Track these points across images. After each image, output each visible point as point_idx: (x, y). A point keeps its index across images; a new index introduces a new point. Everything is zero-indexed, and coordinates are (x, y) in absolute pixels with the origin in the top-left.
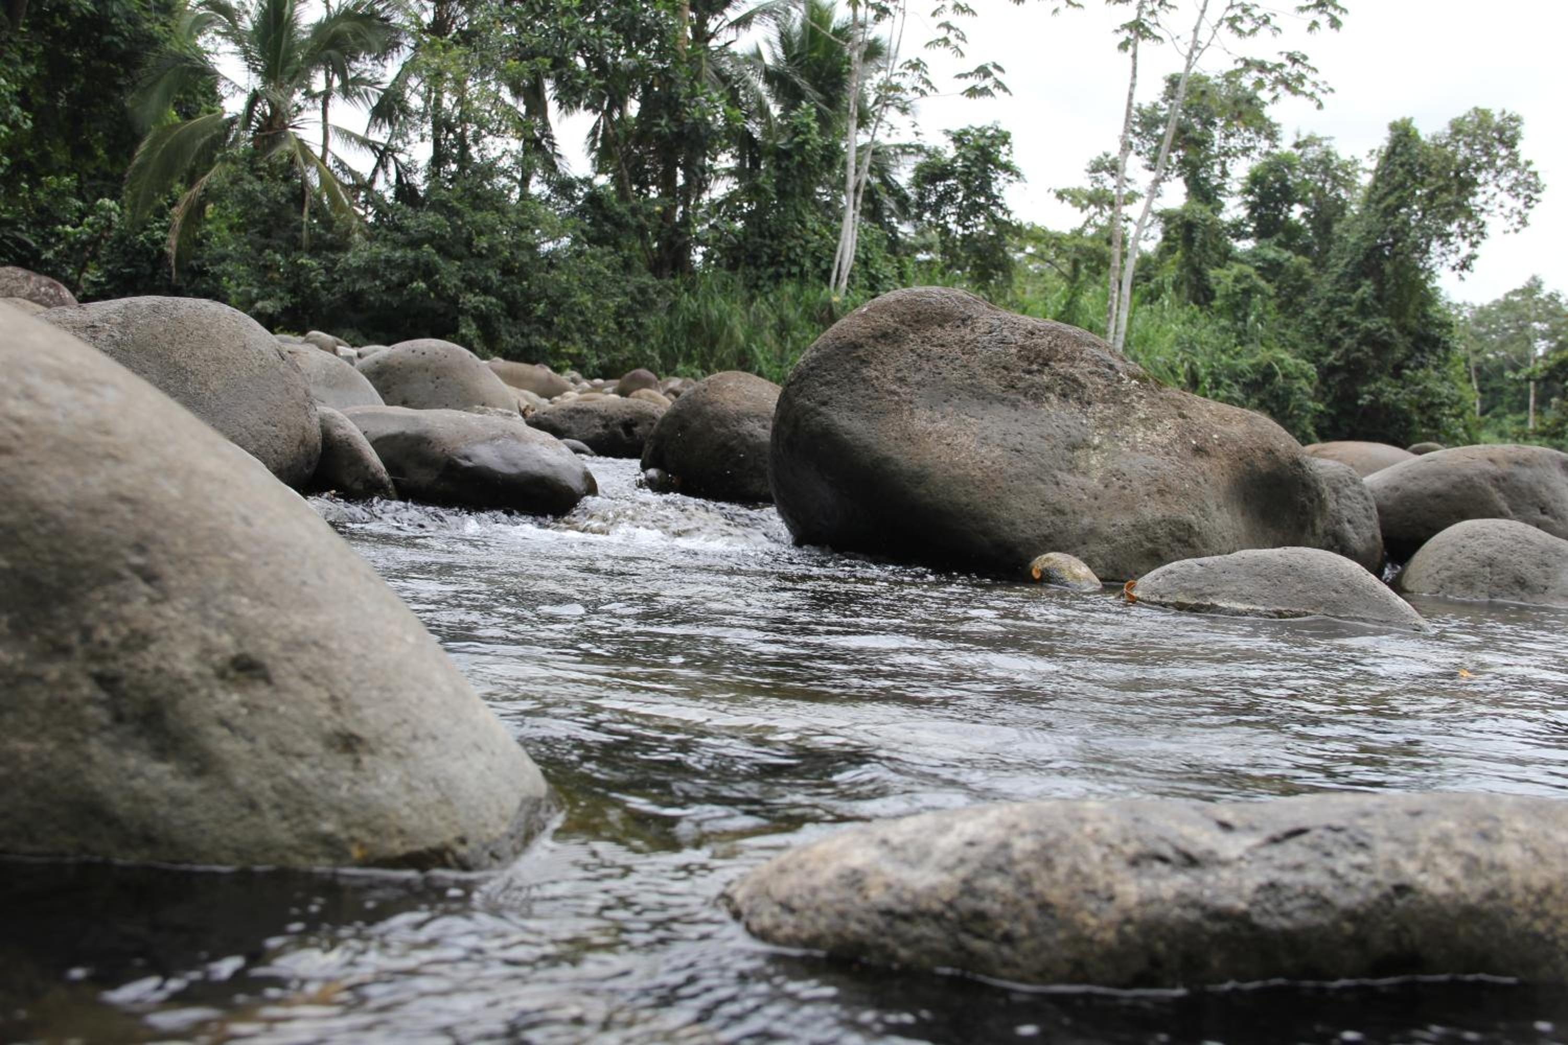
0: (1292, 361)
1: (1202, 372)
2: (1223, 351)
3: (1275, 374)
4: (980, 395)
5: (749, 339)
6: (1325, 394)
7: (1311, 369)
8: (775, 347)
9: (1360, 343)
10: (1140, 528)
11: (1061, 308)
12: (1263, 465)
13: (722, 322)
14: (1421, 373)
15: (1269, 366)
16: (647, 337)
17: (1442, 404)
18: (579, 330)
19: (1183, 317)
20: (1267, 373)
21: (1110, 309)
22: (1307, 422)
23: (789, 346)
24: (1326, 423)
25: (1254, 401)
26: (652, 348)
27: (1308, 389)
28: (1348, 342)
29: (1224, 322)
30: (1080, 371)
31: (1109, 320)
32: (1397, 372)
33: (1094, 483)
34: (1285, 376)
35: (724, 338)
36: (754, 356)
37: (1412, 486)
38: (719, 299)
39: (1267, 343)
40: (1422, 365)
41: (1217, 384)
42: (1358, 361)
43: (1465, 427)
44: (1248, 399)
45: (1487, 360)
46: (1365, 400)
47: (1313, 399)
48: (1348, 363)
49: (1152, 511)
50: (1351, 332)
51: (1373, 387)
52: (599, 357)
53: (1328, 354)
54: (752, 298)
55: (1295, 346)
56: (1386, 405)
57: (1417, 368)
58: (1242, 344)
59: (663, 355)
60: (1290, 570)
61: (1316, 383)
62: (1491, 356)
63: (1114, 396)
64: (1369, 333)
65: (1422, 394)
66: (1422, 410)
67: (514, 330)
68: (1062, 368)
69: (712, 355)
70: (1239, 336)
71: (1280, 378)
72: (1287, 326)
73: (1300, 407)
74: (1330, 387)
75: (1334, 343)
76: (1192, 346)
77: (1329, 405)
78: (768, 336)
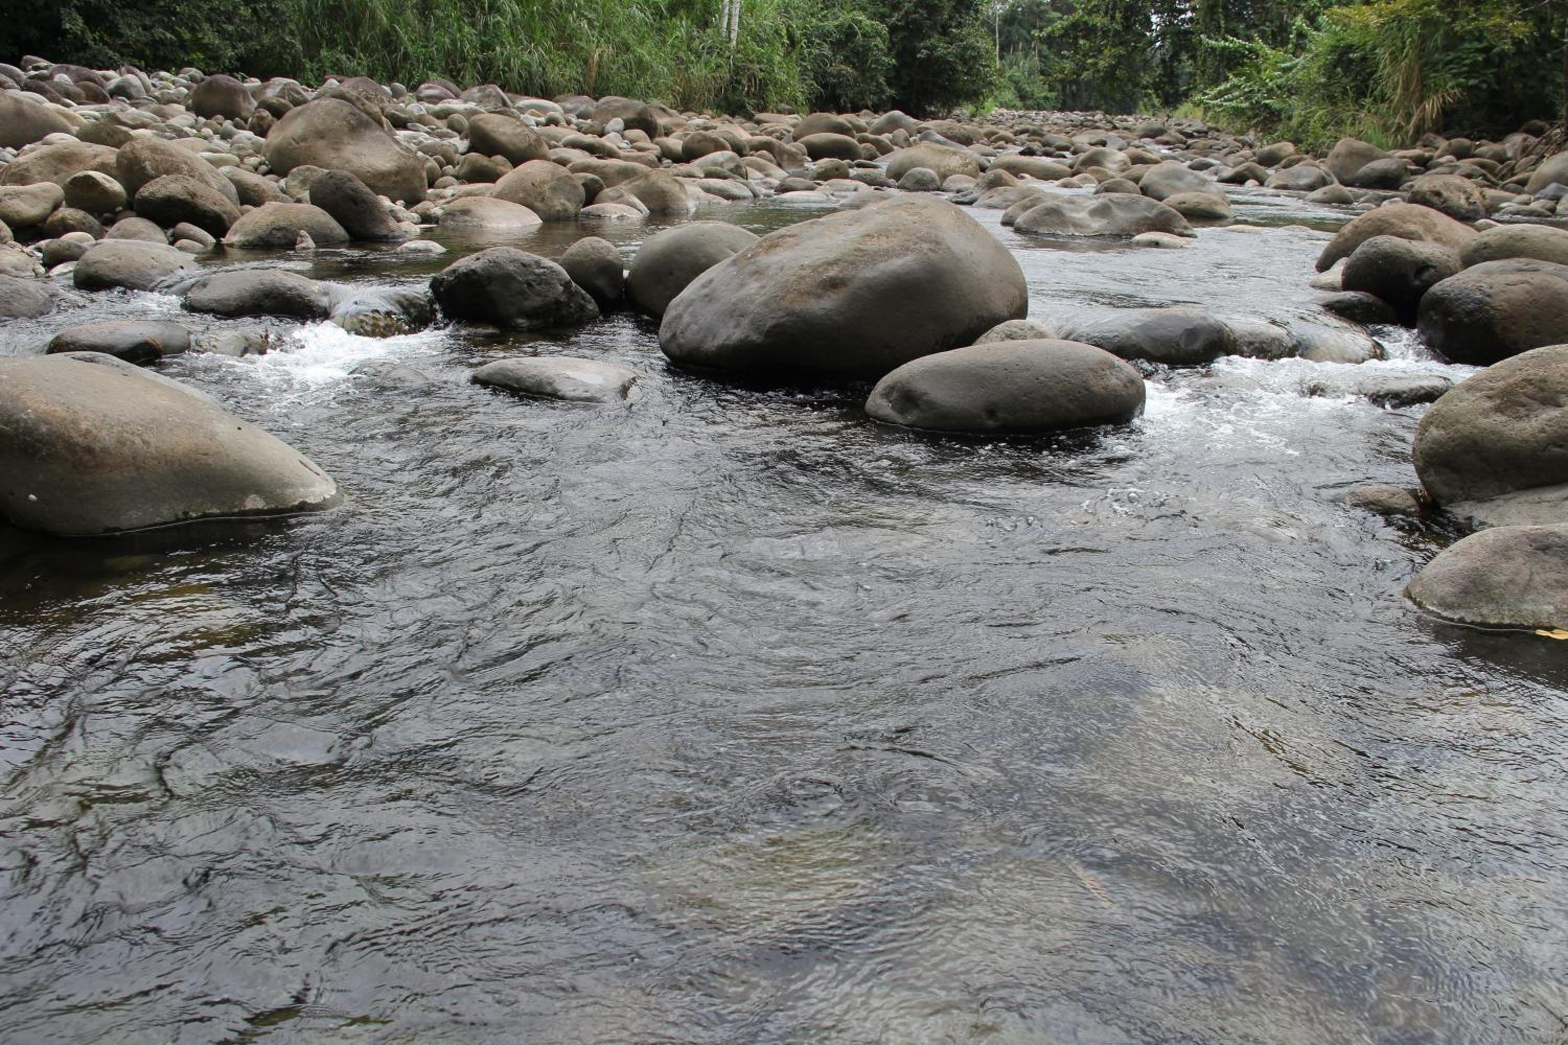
0: (866, 22)
1: (798, 33)
2: (812, 15)
3: (855, 34)
5: (391, 20)
6: (893, 50)
7: (882, 29)
8: (419, 27)
9: (916, 6)
14: (961, 31)
15: (850, 27)
16: (285, 22)
18: (209, 20)
20: (849, 33)
22: (880, 74)
24: (891, 74)
25: (840, 57)
26: (292, 33)
27: (881, 46)
32: (945, 30)
34: (864, 35)
35: (366, 20)
36: (398, 36)
39: (845, 7)
40: (962, 24)
41: (810, 43)
42: (915, 21)
44: (834, 55)
46: (922, 54)
47: (886, 55)
48: (908, 23)
51: (928, 43)
52: (234, 47)
53: (890, 16)
55: (866, 8)
56: (938, 58)
57: (958, 27)
58: (827, 8)
59: (305, 42)
61: (886, 40)
65: (965, 48)
66: (965, 62)
67: (134, 22)
69: (357, 38)
71: (859, 37)
73: (877, 61)
74: (895, 44)
76: (787, 11)
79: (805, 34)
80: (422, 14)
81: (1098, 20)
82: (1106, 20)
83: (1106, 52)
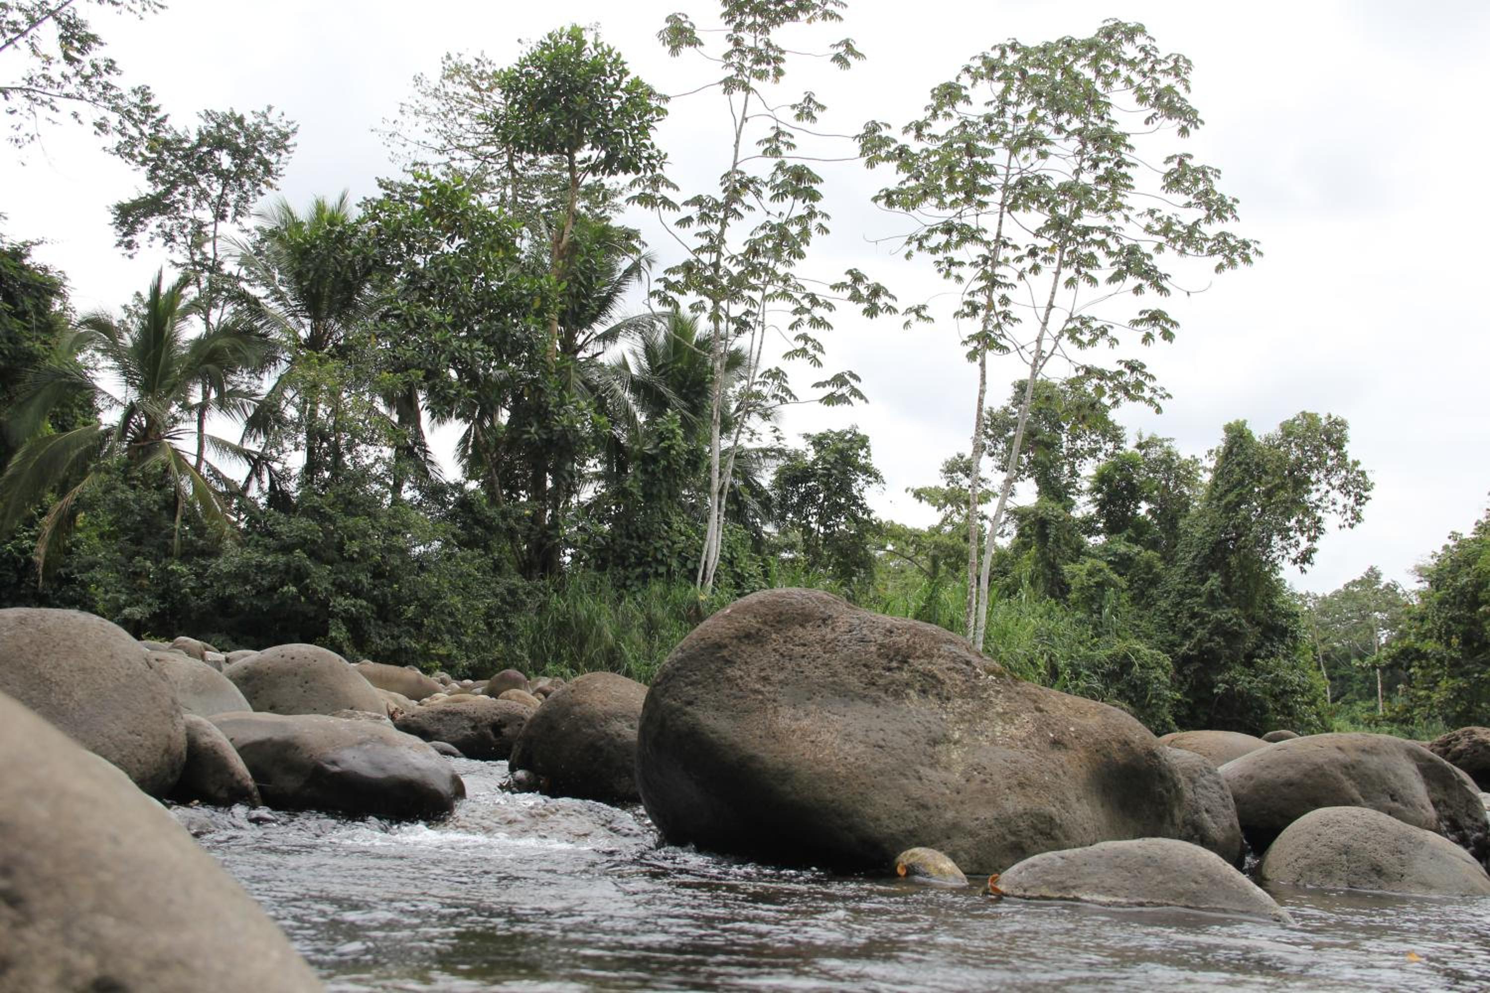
0: (1147, 651)
1: (1061, 663)
2: (1081, 643)
3: (1132, 665)
4: (843, 693)
5: (617, 637)
6: (1181, 683)
7: (1166, 659)
8: (644, 646)
9: (1211, 634)
10: (1003, 821)
11: (922, 604)
12: (1119, 757)
13: (590, 622)
14: (1272, 662)
15: (1126, 656)
16: (517, 637)
17: (1294, 692)
18: (449, 632)
19: (1040, 610)
20: (1125, 664)
21: (970, 602)
22: (1165, 711)
23: (657, 644)
24: (1184, 712)
25: (1113, 691)
26: (522, 648)
27: (1164, 678)
28: (1200, 633)
29: (1079, 615)
30: (938, 667)
31: (968, 615)
32: (1249, 661)
33: (956, 777)
34: (1142, 666)
35: (592, 637)
36: (622, 654)
37: (1266, 775)
38: (587, 599)
39: (1123, 634)
40: (1272, 654)
41: (1077, 675)
42: (1211, 651)
43: (1318, 714)
44: (1107, 689)
45: (1334, 649)
46: (1220, 689)
47: (1170, 689)
48: (1202, 653)
49: (1014, 804)
50: (1202, 623)
51: (1227, 676)
52: (468, 658)
53: (1181, 645)
54: (620, 598)
55: (1150, 637)
56: (1240, 694)
57: (1267, 657)
58: (1099, 635)
59: (532, 655)
60: (1150, 861)
61: (1171, 673)
62: (1336, 645)
63: (972, 691)
64: (1219, 624)
65: (1275, 682)
66: (1276, 697)
67: (383, 632)
68: (921, 665)
69: (581, 654)
70: (1095, 628)
71: (1136, 668)
72: (1141, 618)
73: (1158, 696)
74: (1185, 676)
75: (1187, 634)
76: (1049, 638)
77: (1186, 694)
78: (636, 634)
79: (1071, 665)
80: (648, 634)
81: (1430, 646)
82: (1441, 647)
83: (1443, 684)
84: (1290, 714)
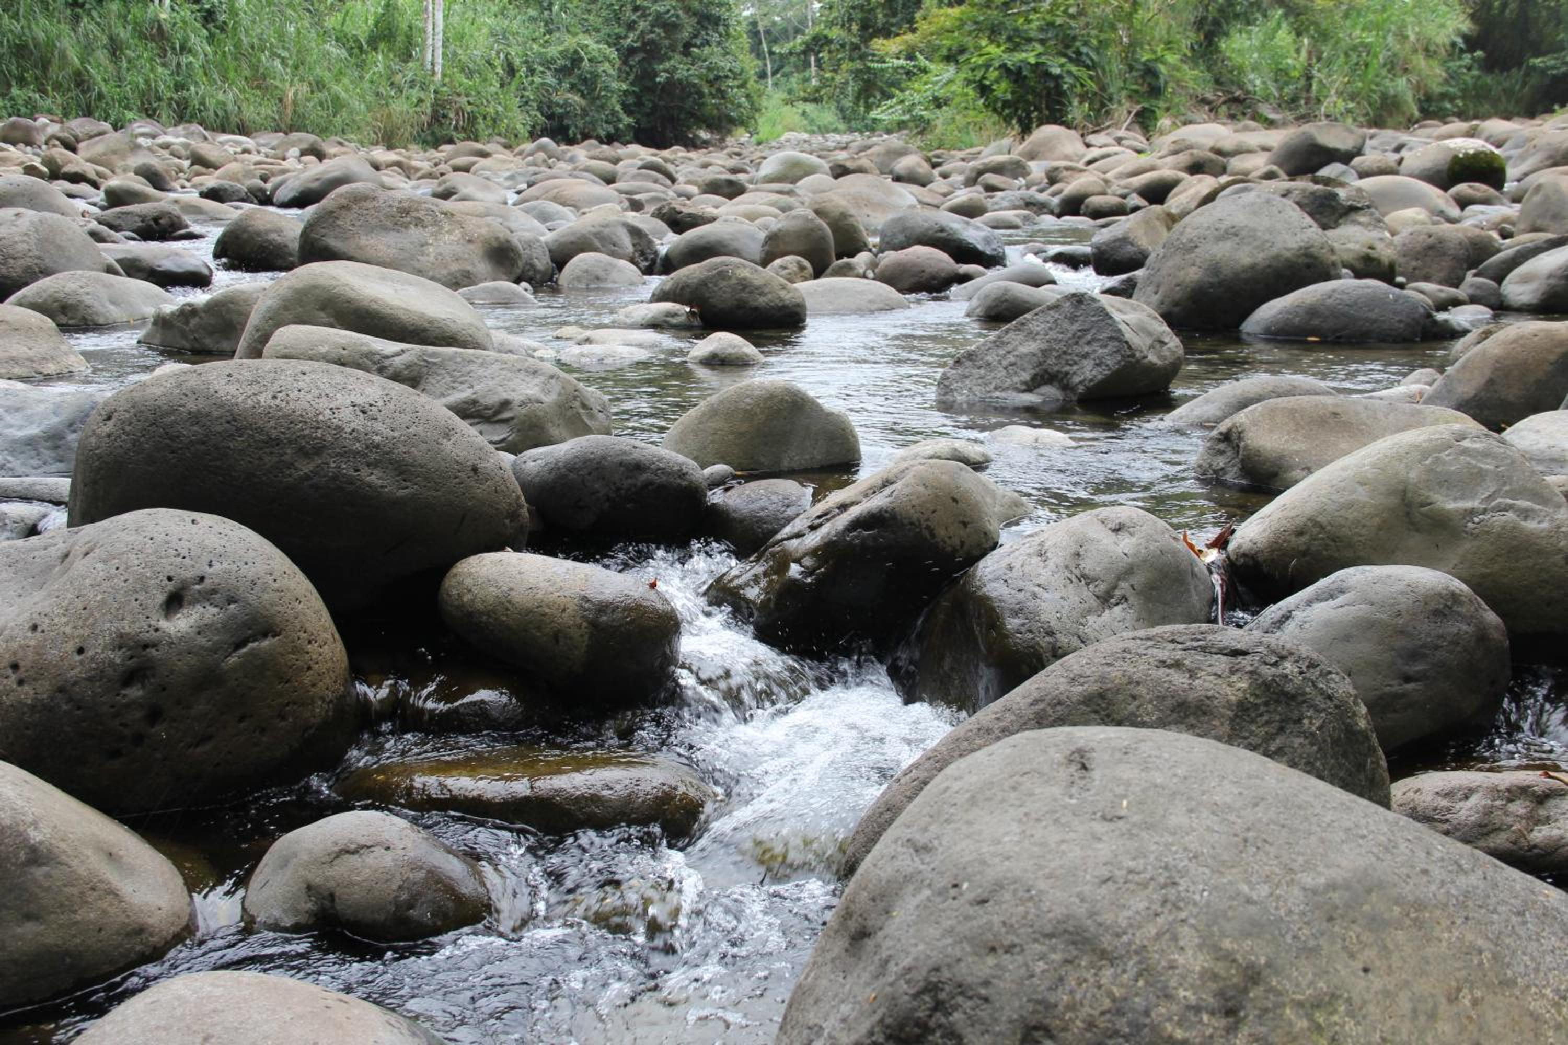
79: (526, 62)
80: (114, 54)
81: (835, 33)
82: (843, 34)
83: (844, 67)
84: (723, 98)
